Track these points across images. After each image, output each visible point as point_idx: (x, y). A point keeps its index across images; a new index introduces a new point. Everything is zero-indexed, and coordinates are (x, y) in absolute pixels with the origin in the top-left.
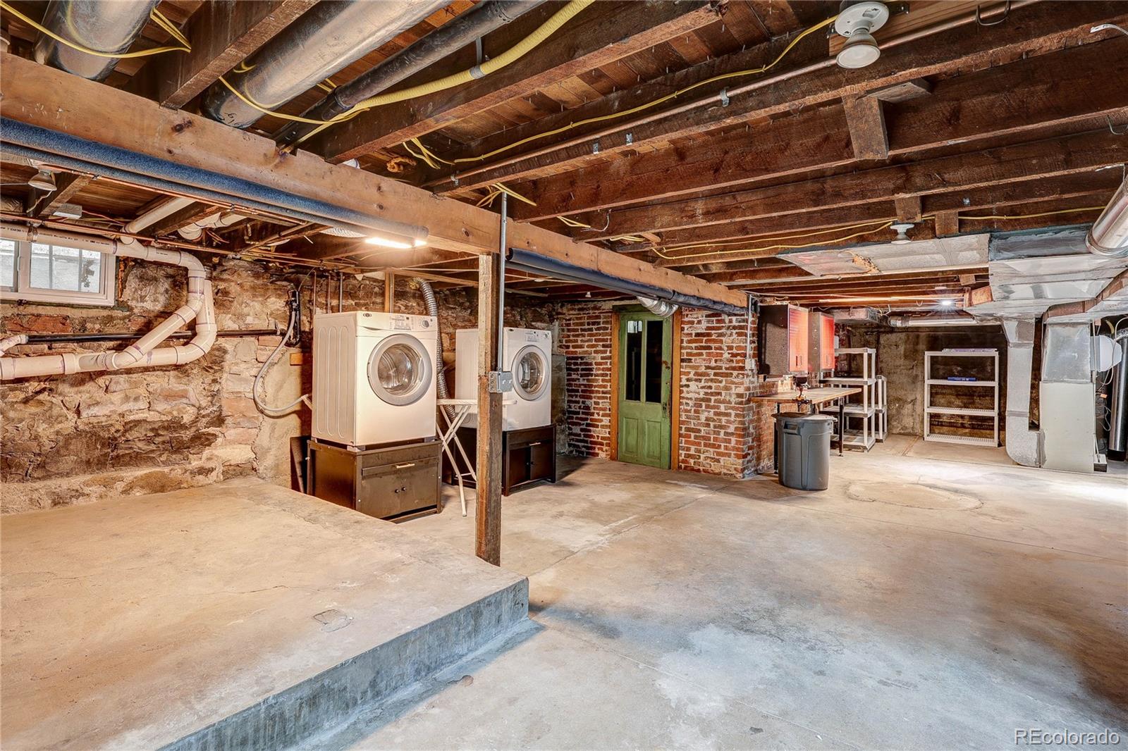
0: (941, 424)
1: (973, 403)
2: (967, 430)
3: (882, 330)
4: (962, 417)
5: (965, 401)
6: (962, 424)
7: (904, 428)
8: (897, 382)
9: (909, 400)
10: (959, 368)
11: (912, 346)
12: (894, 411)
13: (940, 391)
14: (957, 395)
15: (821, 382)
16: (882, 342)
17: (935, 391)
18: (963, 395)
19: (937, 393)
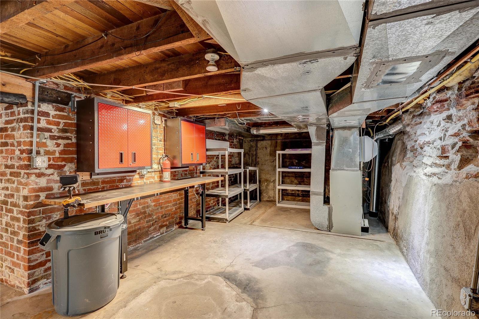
0: (288, 195)
1: (303, 182)
2: (300, 198)
3: (259, 139)
4: (298, 191)
5: (299, 180)
6: (298, 194)
7: (269, 197)
8: (266, 170)
9: (272, 181)
10: (296, 161)
11: (273, 148)
12: (264, 187)
13: (287, 175)
14: (296, 177)
15: (201, 173)
16: (259, 146)
17: (284, 175)
18: (298, 177)
19: (286, 176)
